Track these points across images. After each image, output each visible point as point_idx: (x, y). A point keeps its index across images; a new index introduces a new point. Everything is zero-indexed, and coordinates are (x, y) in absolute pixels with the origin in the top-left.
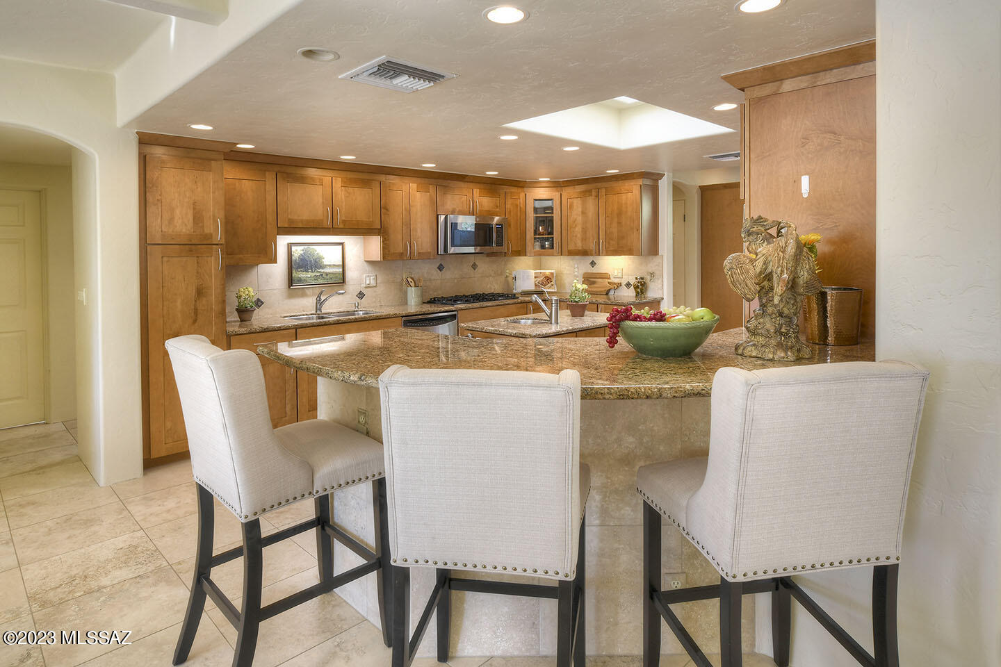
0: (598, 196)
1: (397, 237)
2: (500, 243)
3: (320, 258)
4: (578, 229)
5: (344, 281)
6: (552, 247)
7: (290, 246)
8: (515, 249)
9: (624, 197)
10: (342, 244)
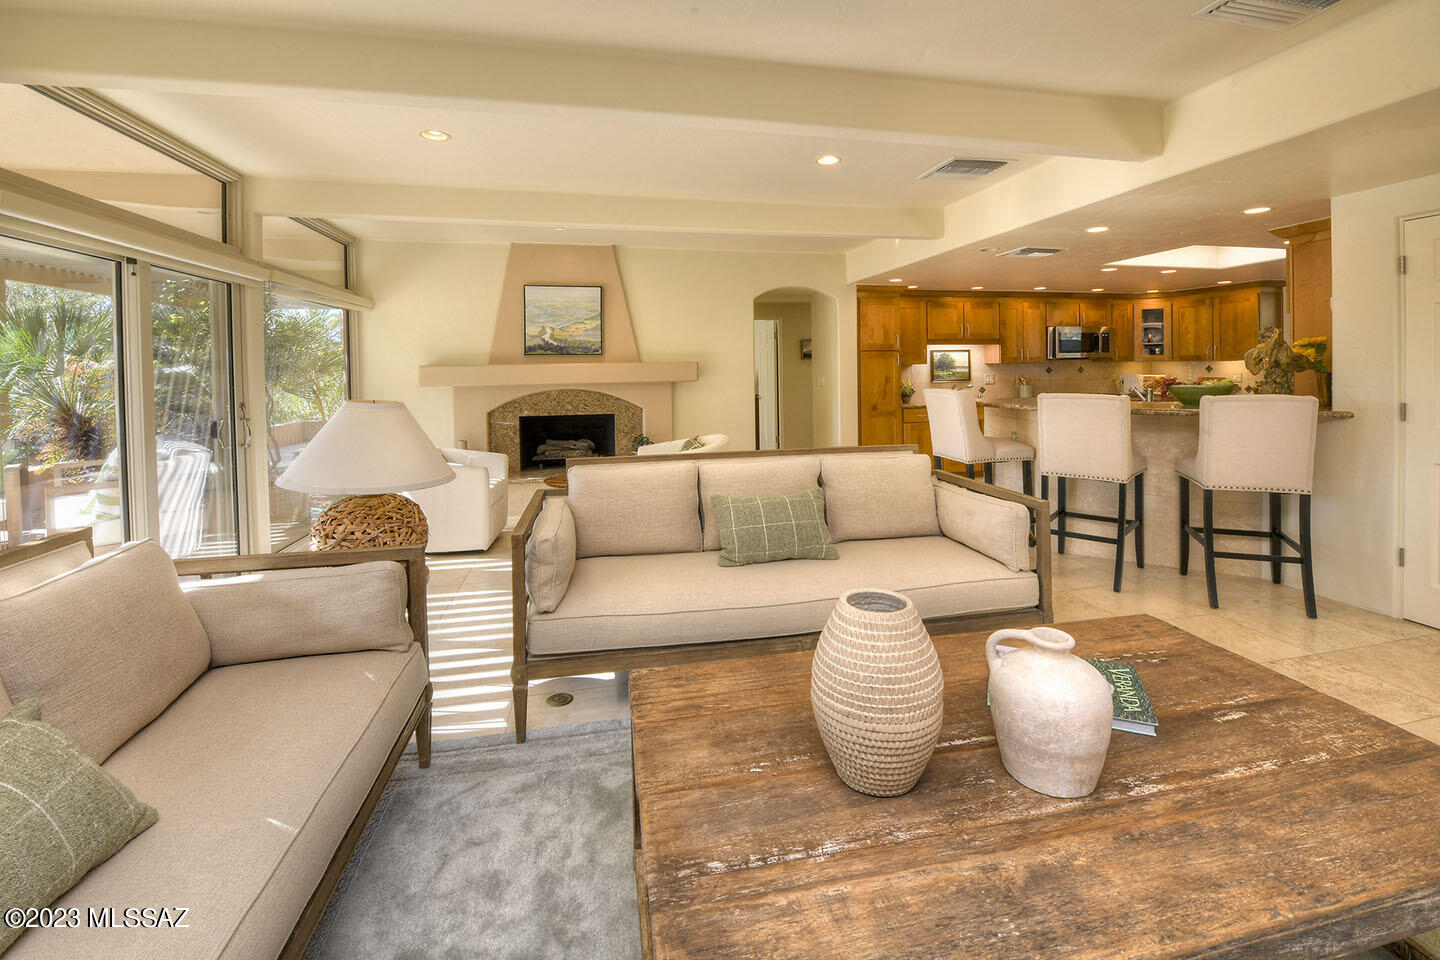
0: (1212, 305)
1: (1012, 345)
2: (1106, 349)
3: (953, 361)
4: (1191, 337)
5: (969, 379)
6: (1162, 353)
7: (932, 352)
8: (1121, 354)
9: (1240, 305)
10: (968, 351)
